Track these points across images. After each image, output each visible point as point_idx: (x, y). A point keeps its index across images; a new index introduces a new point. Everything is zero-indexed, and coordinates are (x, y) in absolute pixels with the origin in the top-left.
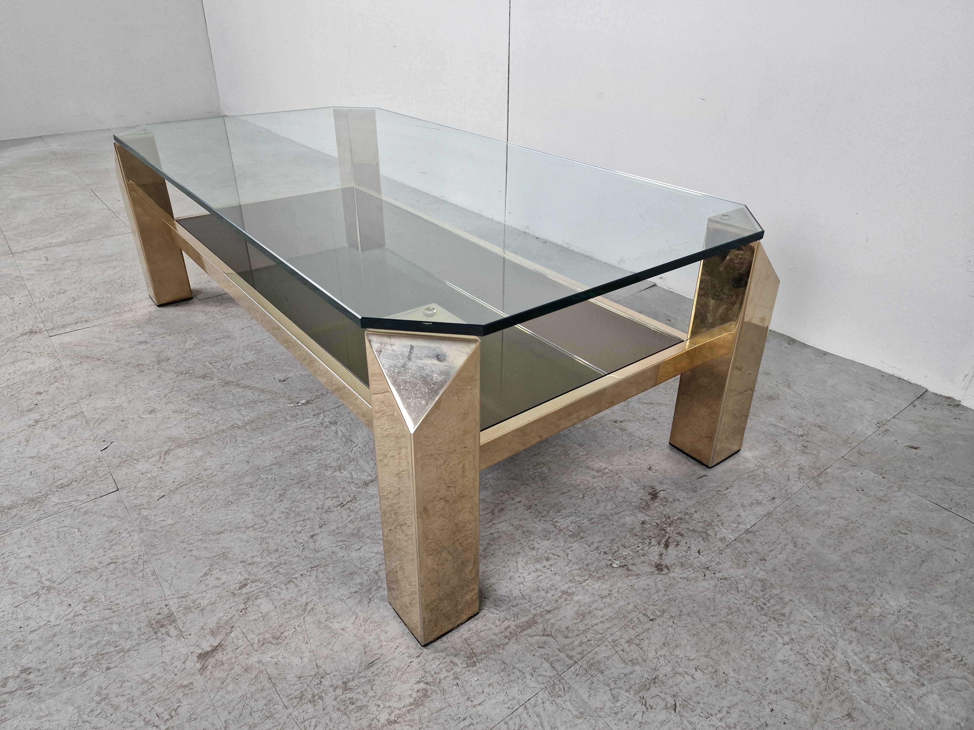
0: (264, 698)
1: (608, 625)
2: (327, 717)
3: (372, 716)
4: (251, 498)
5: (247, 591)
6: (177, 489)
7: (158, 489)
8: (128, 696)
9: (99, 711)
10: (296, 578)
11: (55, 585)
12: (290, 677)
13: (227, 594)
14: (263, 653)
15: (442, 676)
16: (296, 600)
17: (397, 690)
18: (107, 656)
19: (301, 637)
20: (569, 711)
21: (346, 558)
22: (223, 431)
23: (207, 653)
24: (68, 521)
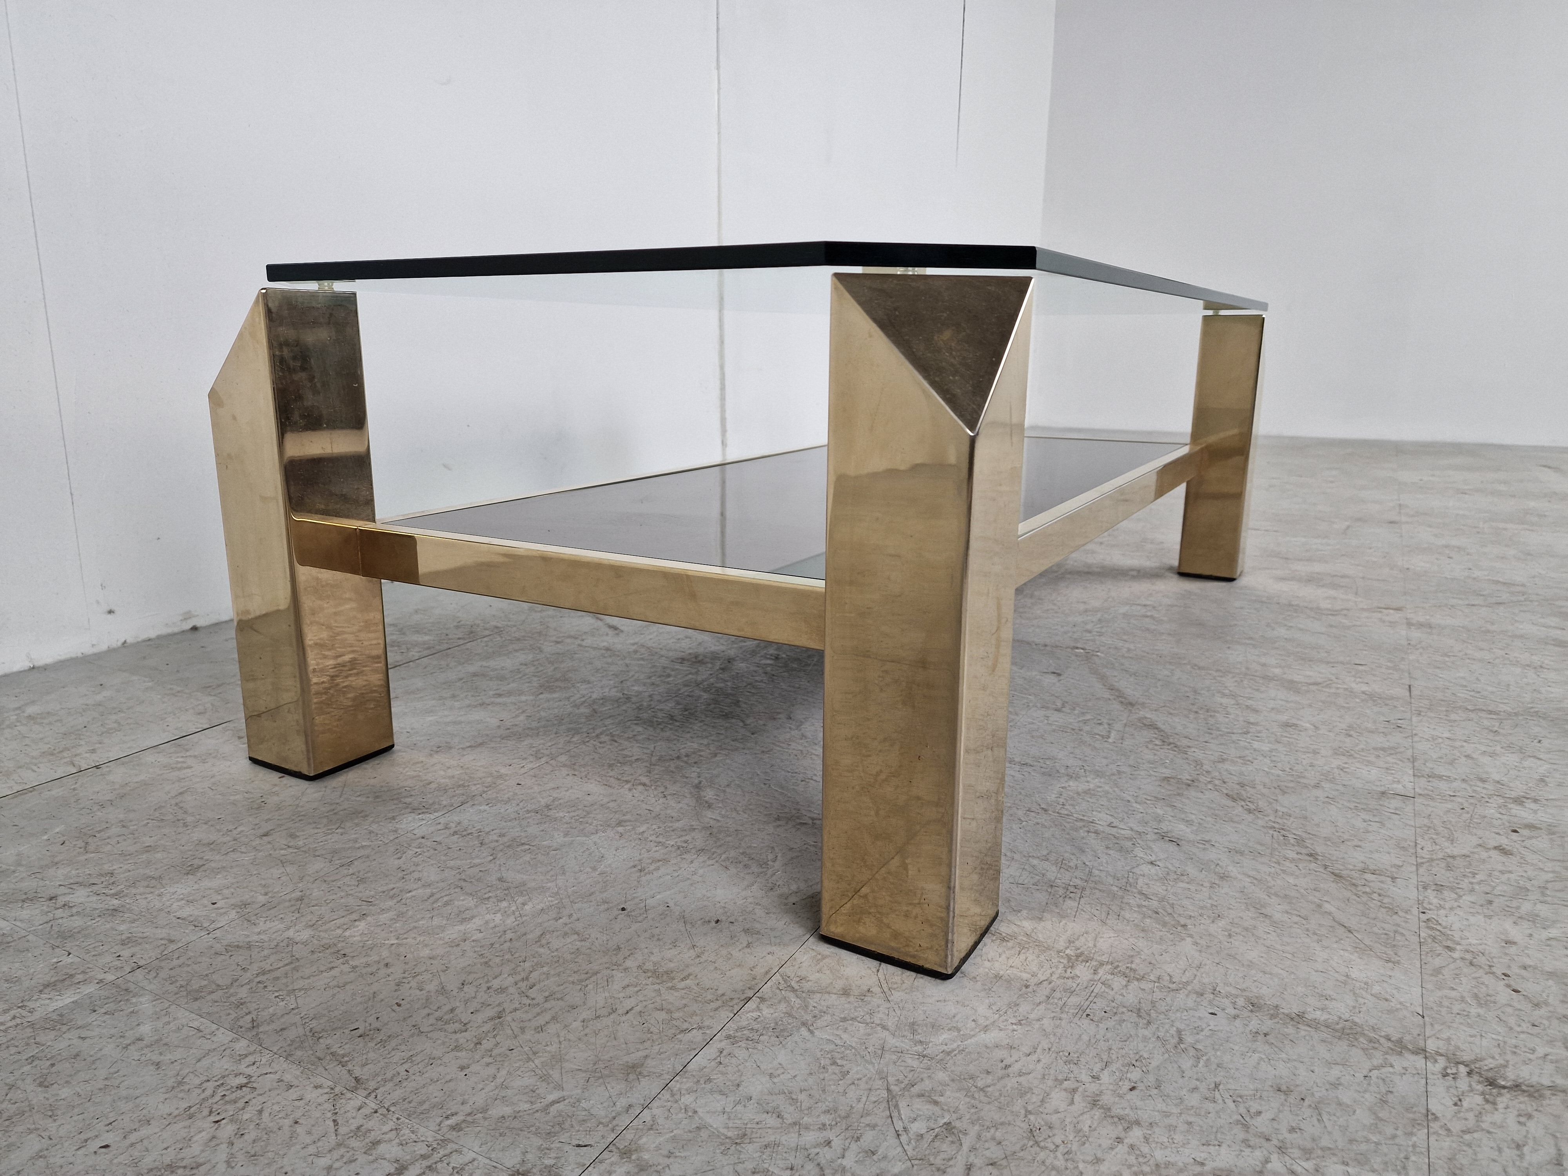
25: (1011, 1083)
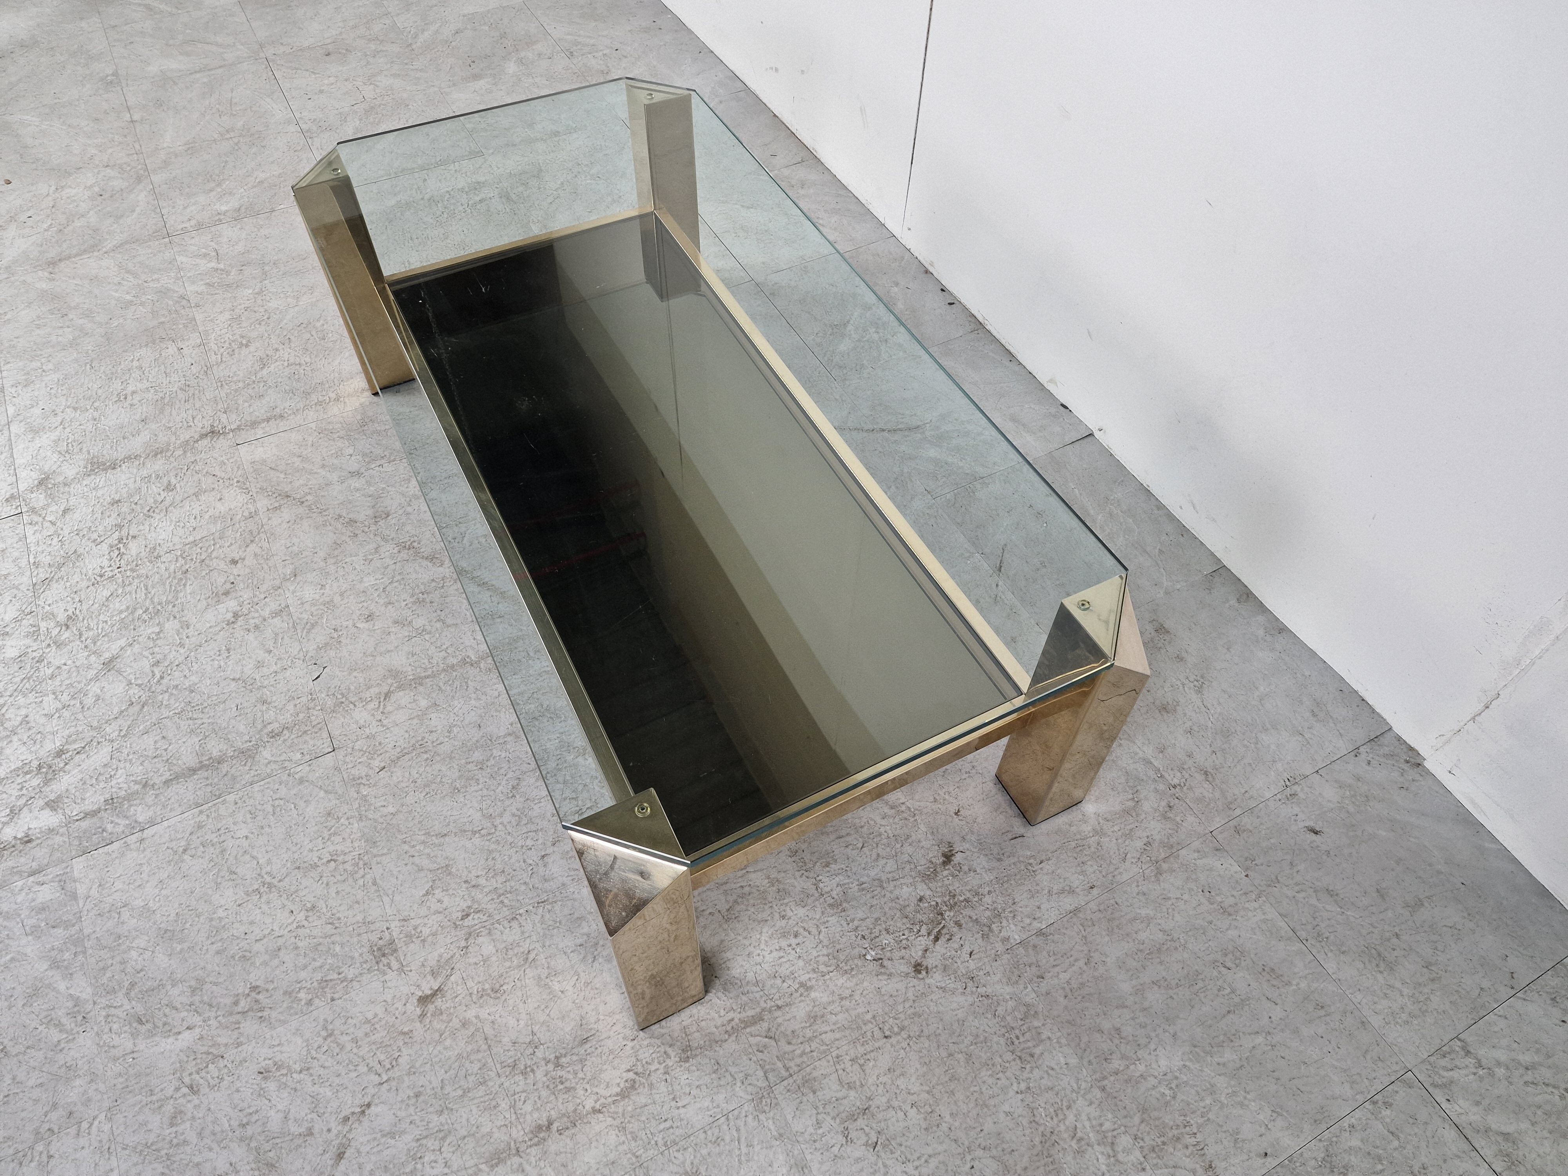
0: (479, 1061)
1: (838, 1035)
2: (536, 1094)
3: (579, 1101)
4: (480, 786)
5: (470, 924)
6: (399, 758)
7: (378, 756)
8: (353, 1036)
9: (326, 1048)
10: (520, 915)
11: (275, 881)
12: (506, 1040)
13: (449, 923)
14: (481, 1007)
15: (653, 1068)
16: (518, 945)
17: (606, 1076)
18: (331, 984)
19: (519, 994)
20: (769, 1130)
21: (576, 896)
22: (453, 666)
23: (427, 997)
24: (283, 791)
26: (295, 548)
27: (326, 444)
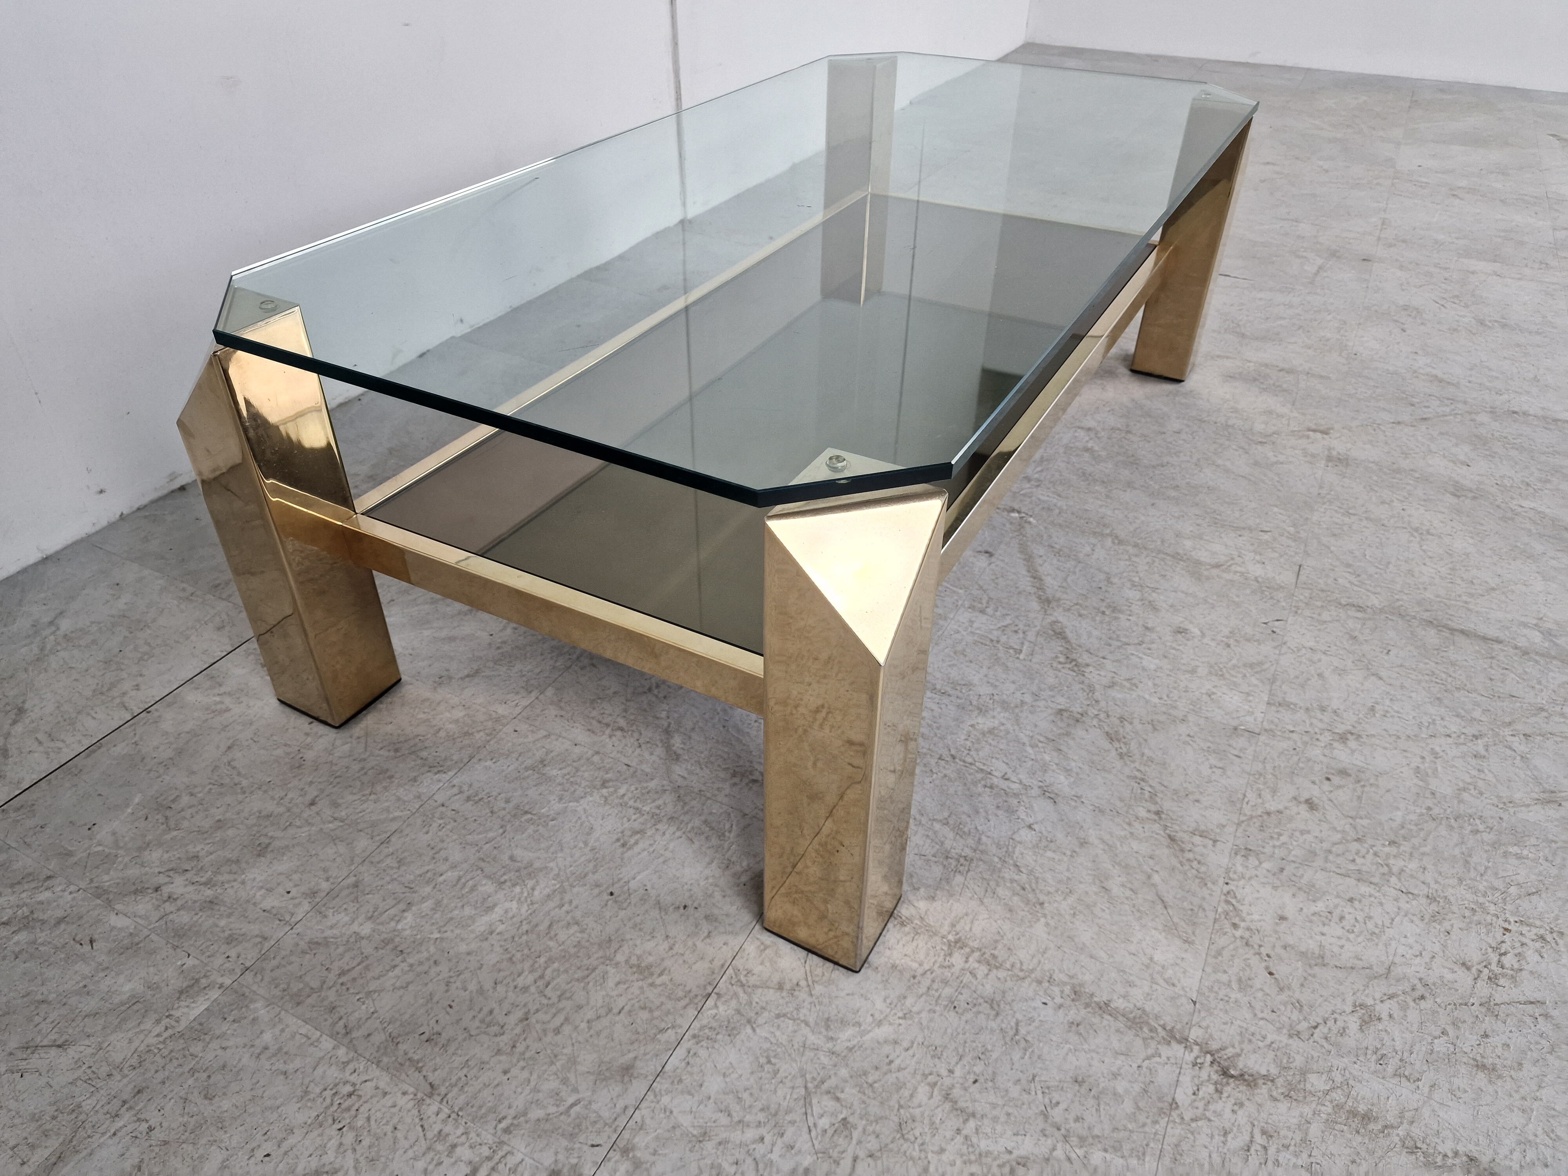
25: (891, 1078)
26: (1213, 760)
27: (1048, 876)
